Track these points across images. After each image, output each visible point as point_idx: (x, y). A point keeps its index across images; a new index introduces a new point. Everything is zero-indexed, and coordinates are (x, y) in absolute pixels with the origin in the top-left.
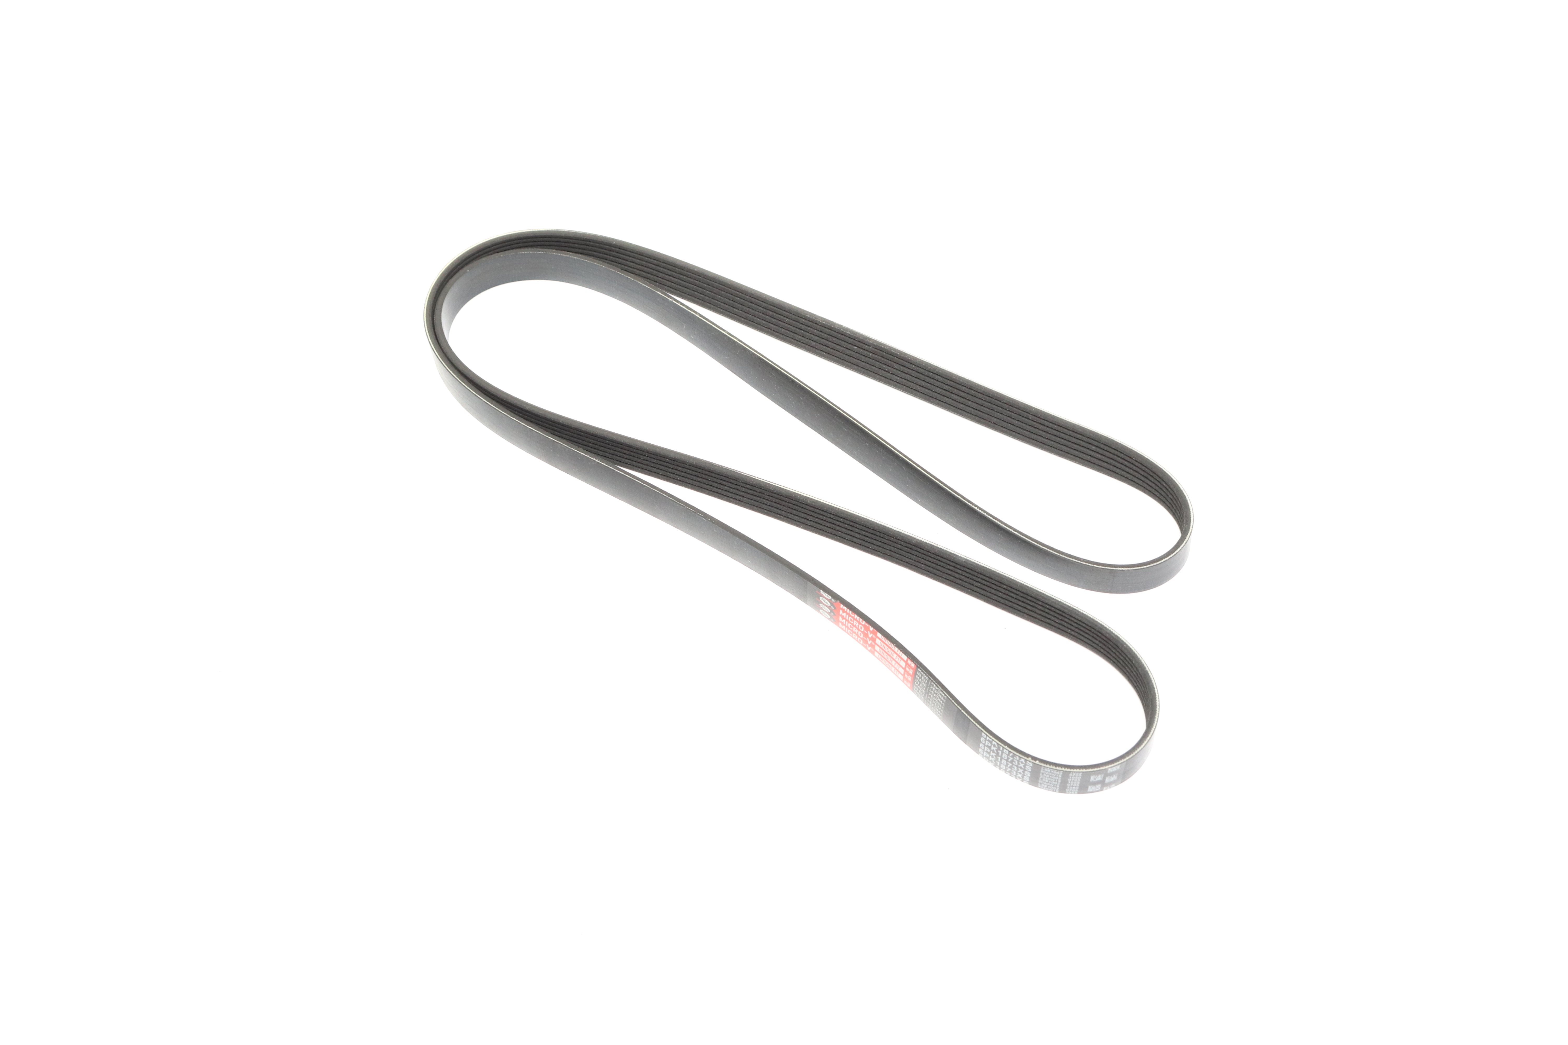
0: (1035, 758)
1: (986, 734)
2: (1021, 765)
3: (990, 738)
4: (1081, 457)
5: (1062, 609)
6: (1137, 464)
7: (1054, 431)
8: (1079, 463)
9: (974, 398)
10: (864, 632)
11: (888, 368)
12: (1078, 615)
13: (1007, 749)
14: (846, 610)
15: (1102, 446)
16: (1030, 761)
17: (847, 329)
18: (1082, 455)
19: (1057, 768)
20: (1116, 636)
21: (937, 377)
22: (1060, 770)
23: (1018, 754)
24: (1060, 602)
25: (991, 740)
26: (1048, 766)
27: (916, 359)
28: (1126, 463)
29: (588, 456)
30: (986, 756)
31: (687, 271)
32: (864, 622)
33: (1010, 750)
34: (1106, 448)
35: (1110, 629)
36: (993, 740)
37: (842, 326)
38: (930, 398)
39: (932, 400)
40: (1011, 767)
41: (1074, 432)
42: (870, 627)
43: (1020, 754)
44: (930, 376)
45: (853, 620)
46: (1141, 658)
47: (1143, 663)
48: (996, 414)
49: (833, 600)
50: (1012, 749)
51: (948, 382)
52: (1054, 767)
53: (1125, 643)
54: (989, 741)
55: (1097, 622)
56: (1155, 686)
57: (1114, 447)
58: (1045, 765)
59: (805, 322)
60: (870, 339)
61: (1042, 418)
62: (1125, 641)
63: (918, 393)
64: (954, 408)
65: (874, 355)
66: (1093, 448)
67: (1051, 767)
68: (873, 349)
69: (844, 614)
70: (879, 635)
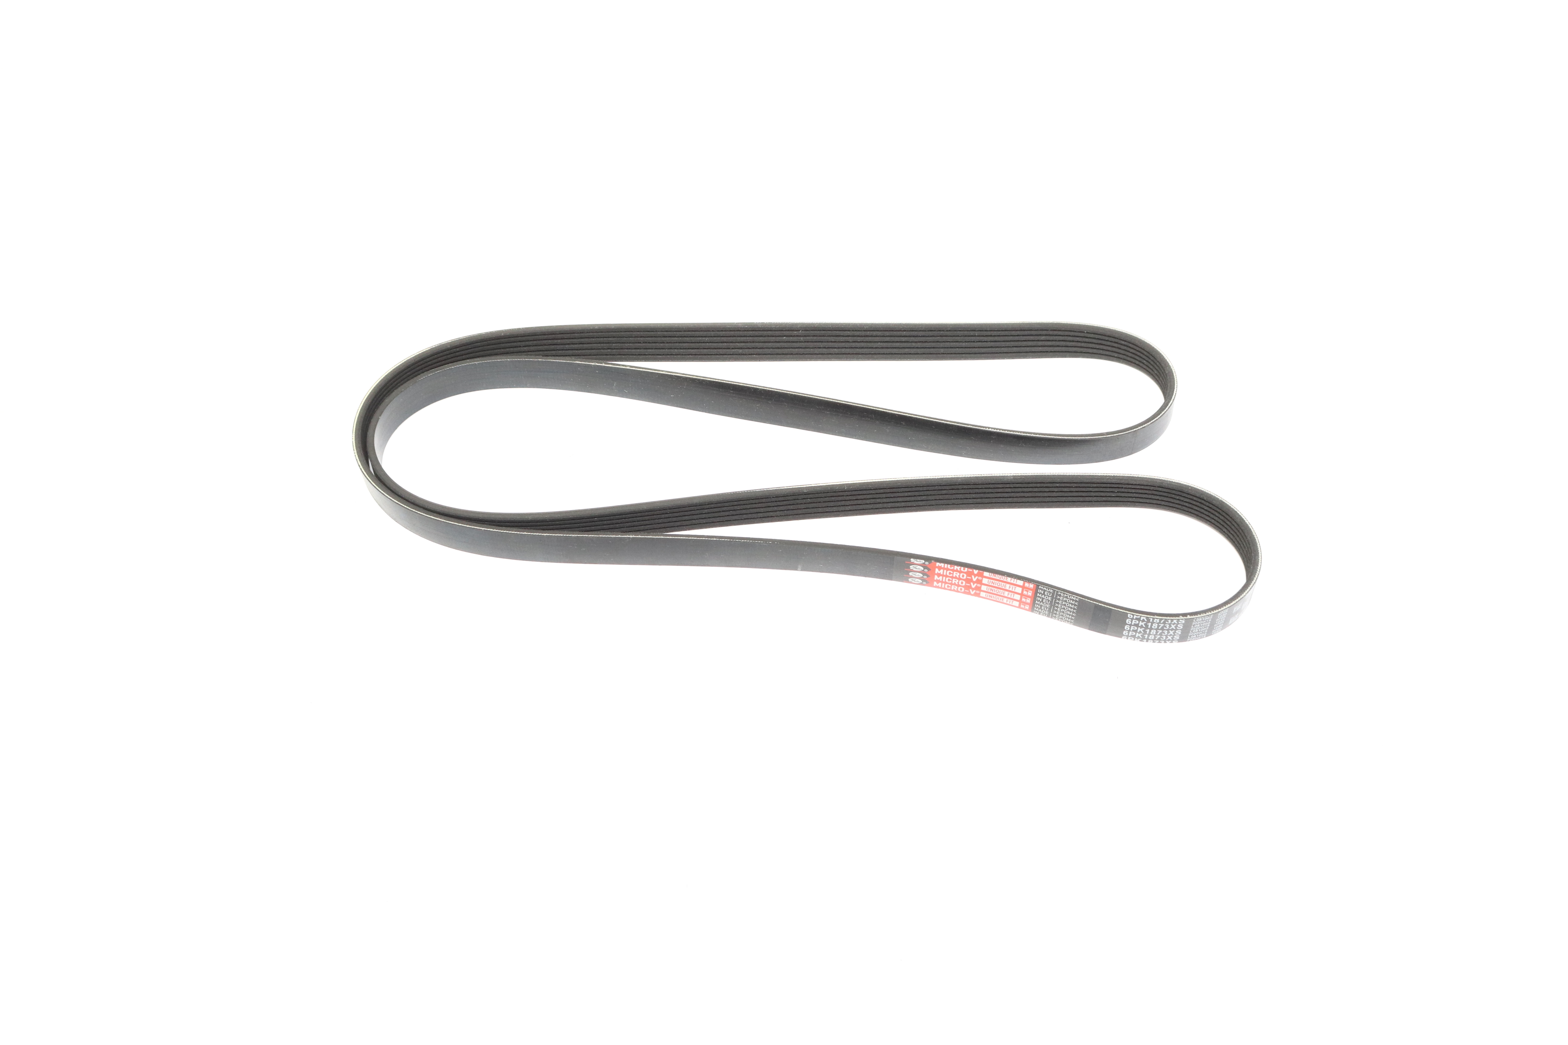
0: (1185, 615)
1: (1132, 614)
2: (1173, 627)
3: (1138, 616)
4: (1033, 351)
5: (1119, 481)
6: (1089, 335)
7: (1002, 338)
8: (1033, 357)
9: (917, 338)
10: (967, 578)
11: (823, 344)
12: (1135, 481)
13: (1157, 619)
14: (943, 566)
15: (1051, 333)
16: (1182, 619)
17: (771, 324)
18: (1033, 349)
19: (1207, 614)
20: (1177, 483)
21: (875, 333)
22: (1210, 615)
23: (1168, 618)
24: (1114, 476)
25: (1139, 617)
26: (1199, 616)
27: (849, 324)
28: (1078, 339)
29: (619, 536)
30: (1132, 636)
31: (587, 332)
32: (966, 569)
33: (1160, 618)
34: (1055, 333)
35: (1168, 480)
36: (1141, 616)
37: (764, 323)
38: (873, 356)
39: (875, 356)
40: (1161, 634)
41: (1021, 330)
42: (974, 570)
43: (1170, 617)
44: (868, 335)
45: (952, 572)
46: (1209, 492)
47: (1214, 495)
48: (942, 345)
49: (927, 563)
50: (1161, 616)
51: (887, 333)
52: (1204, 615)
53: (1188, 486)
54: (1136, 619)
55: (1154, 479)
56: (1236, 510)
57: (1063, 329)
58: (1196, 616)
59: (726, 334)
60: (797, 324)
61: (988, 329)
62: (1187, 484)
63: (860, 356)
64: (899, 356)
65: (805, 338)
66: (1043, 338)
67: (1202, 615)
68: (803, 332)
69: (941, 571)
70: (986, 574)
